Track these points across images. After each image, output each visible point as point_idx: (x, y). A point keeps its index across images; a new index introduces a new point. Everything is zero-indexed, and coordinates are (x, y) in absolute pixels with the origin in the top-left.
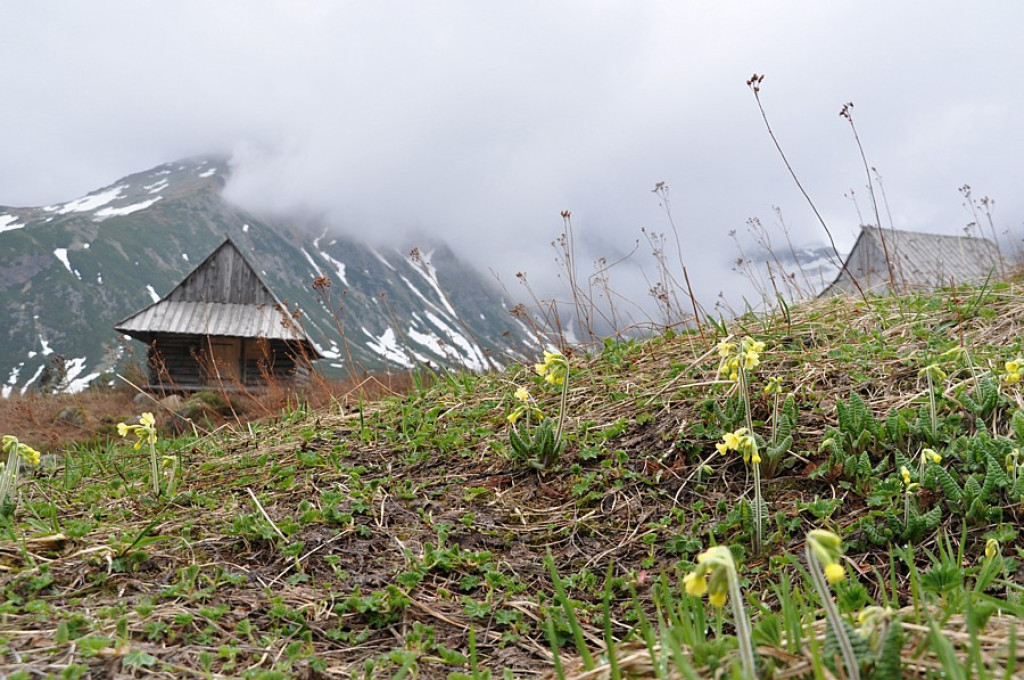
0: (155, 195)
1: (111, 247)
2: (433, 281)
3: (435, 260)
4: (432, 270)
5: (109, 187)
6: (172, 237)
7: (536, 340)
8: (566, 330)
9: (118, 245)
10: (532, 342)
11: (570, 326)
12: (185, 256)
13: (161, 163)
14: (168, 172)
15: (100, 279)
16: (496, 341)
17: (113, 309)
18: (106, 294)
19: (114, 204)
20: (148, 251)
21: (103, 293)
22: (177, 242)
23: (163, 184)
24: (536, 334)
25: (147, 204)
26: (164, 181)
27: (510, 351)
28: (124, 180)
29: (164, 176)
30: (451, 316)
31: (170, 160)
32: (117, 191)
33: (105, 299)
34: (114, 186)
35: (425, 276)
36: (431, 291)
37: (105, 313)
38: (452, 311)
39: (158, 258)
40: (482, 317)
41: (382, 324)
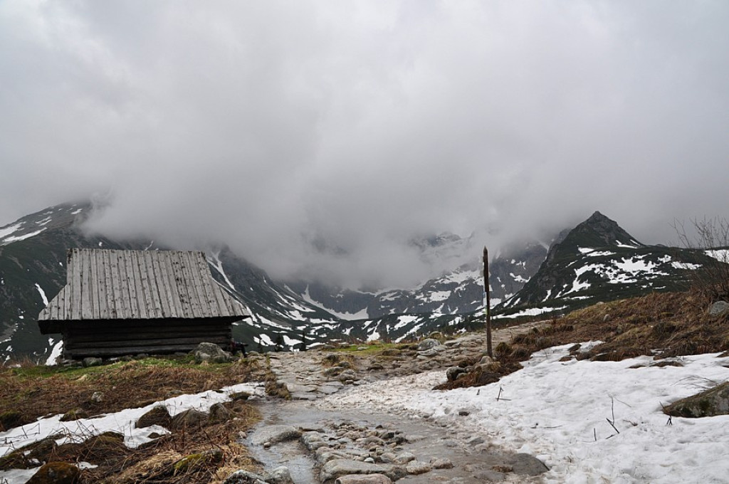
0: (43, 227)
1: (12, 261)
2: (220, 269)
3: (221, 257)
4: (220, 263)
5: (13, 223)
6: (52, 252)
7: (286, 301)
8: (305, 293)
9: (16, 260)
10: (283, 302)
11: (307, 291)
12: (61, 263)
13: (47, 207)
14: (51, 212)
15: (2, 282)
16: (260, 303)
17: (11, 300)
18: (7, 291)
19: (15, 234)
20: (37, 262)
21: (5, 290)
22: (55, 255)
23: (48, 219)
24: (285, 298)
25: (39, 232)
26: (49, 218)
27: (269, 308)
28: (23, 219)
29: (49, 215)
30: (232, 290)
31: (52, 205)
32: (18, 226)
33: (6, 294)
34: (16, 223)
35: (217, 268)
36: (219, 275)
37: (6, 303)
38: (232, 287)
39: (43, 266)
40: (252, 289)
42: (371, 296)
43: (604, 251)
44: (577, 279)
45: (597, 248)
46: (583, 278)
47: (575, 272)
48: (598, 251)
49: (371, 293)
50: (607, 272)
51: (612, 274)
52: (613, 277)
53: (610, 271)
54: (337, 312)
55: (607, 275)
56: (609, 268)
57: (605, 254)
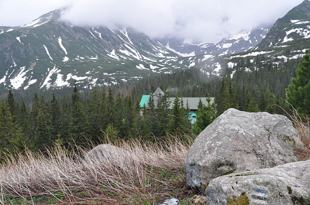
0: (49, 20)
1: (33, 35)
2: (127, 36)
3: (127, 30)
4: (126, 33)
5: (38, 19)
6: (51, 31)
7: (157, 49)
8: (167, 45)
9: (35, 35)
10: (155, 49)
11: (168, 44)
12: (54, 36)
13: (51, 11)
14: (52, 13)
15: (29, 44)
16: (144, 50)
17: (33, 52)
18: (31, 48)
19: (38, 23)
20: (44, 35)
21: (30, 48)
22: (52, 32)
23: (51, 16)
24: (156, 47)
25: (47, 22)
26: (51, 15)
27: (148, 52)
28: (41, 16)
29: (52, 14)
30: (131, 44)
31: (53, 10)
32: (39, 19)
33: (31, 50)
34: (39, 18)
35: (124, 34)
36: (126, 38)
37: (31, 53)
38: (132, 43)
39: (47, 37)
40: (141, 44)
41: (111, 49)
42: (197, 46)
43: (304, 21)
44: (286, 36)
45: (301, 20)
46: (289, 36)
47: (286, 33)
48: (301, 21)
49: (197, 45)
50: (304, 33)
51: (307, 33)
52: (307, 35)
53: (306, 32)
54: (181, 53)
55: (304, 34)
56: (305, 30)
57: (305, 23)
